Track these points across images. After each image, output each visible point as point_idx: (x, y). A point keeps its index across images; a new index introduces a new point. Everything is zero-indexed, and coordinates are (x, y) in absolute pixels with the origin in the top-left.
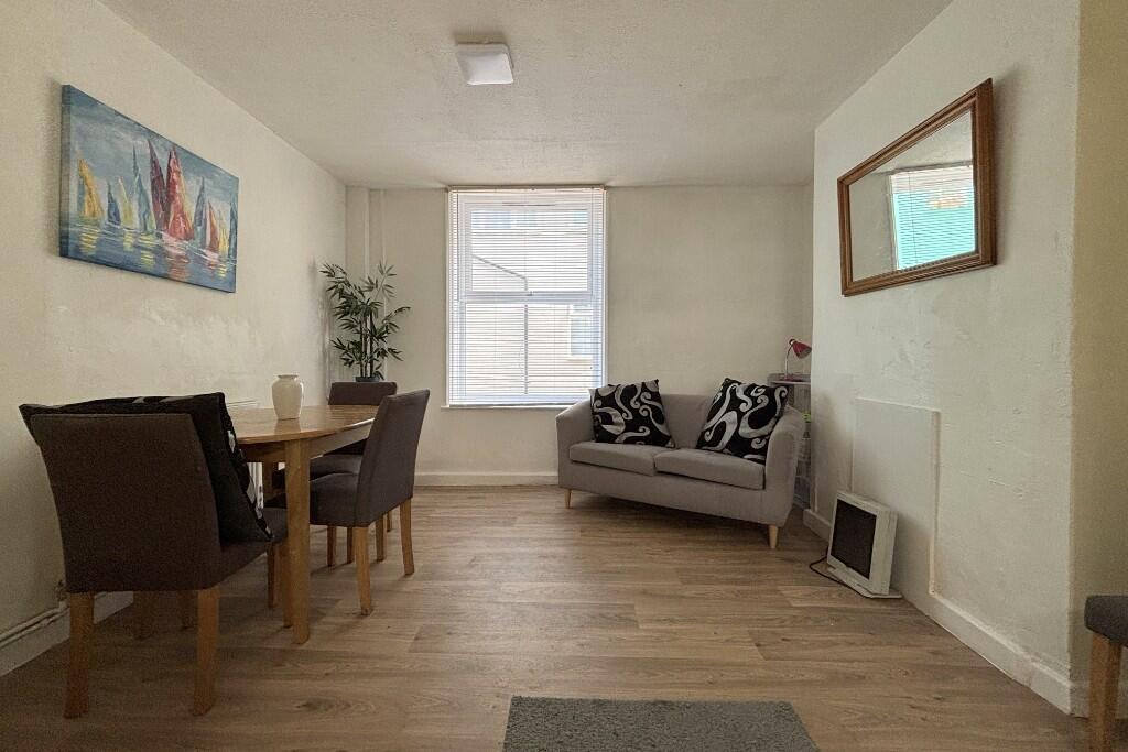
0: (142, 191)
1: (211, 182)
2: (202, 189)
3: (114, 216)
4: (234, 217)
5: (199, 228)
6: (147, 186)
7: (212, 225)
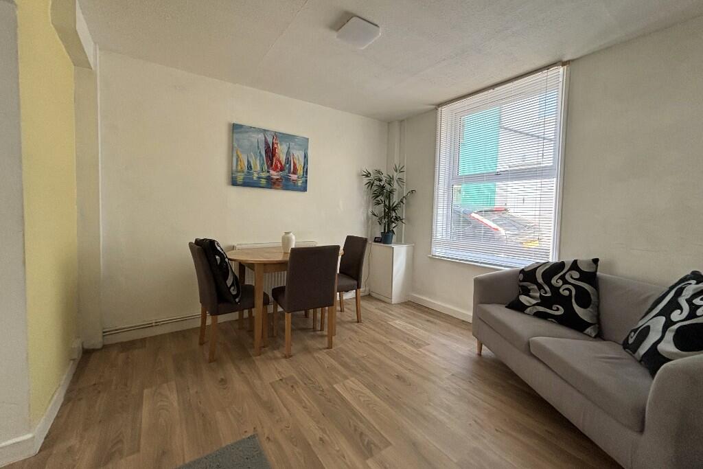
0: (261, 155)
1: (293, 144)
2: (289, 148)
3: (250, 167)
4: (306, 157)
5: (288, 165)
6: (263, 153)
7: (294, 162)
